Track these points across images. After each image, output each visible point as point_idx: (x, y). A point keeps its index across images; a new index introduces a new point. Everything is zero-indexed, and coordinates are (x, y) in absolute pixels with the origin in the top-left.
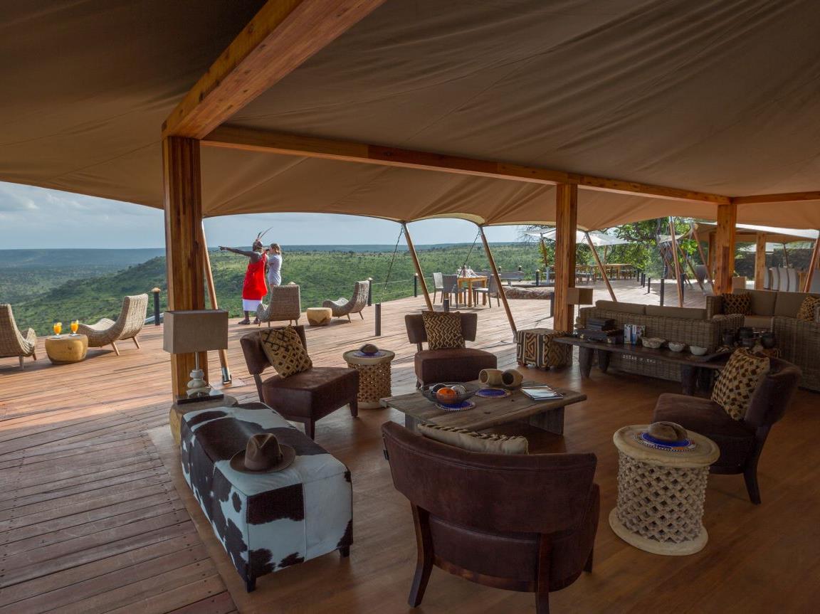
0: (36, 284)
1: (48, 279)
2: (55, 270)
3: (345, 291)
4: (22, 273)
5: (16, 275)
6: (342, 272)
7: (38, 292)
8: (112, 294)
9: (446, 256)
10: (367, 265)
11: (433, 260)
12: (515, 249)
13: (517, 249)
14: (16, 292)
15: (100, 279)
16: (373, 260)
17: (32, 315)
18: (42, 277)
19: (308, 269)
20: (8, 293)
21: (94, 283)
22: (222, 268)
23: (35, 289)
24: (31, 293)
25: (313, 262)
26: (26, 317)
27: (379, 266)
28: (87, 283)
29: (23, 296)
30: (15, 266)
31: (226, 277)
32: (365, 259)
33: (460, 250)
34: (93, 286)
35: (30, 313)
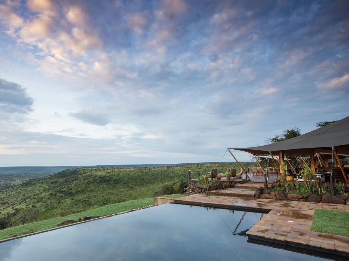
0: (15, 181)
1: (20, 179)
2: (22, 175)
3: (144, 183)
4: (9, 176)
5: (7, 177)
6: (143, 176)
7: (15, 184)
8: (47, 185)
9: (184, 169)
10: (153, 172)
11: (179, 170)
12: (213, 165)
13: (214, 165)
14: (6, 184)
15: (42, 179)
16: (155, 170)
17: (14, 194)
18: (17, 178)
19: (129, 174)
20: (3, 184)
21: (40, 180)
22: (94, 174)
23: (14, 183)
24: (12, 185)
25: (130, 171)
26: (12, 194)
27: (157, 173)
28: (37, 180)
29: (9, 186)
30: (6, 173)
31: (96, 178)
32: (152, 170)
33: (190, 166)
34: (39, 182)
35: (13, 193)
